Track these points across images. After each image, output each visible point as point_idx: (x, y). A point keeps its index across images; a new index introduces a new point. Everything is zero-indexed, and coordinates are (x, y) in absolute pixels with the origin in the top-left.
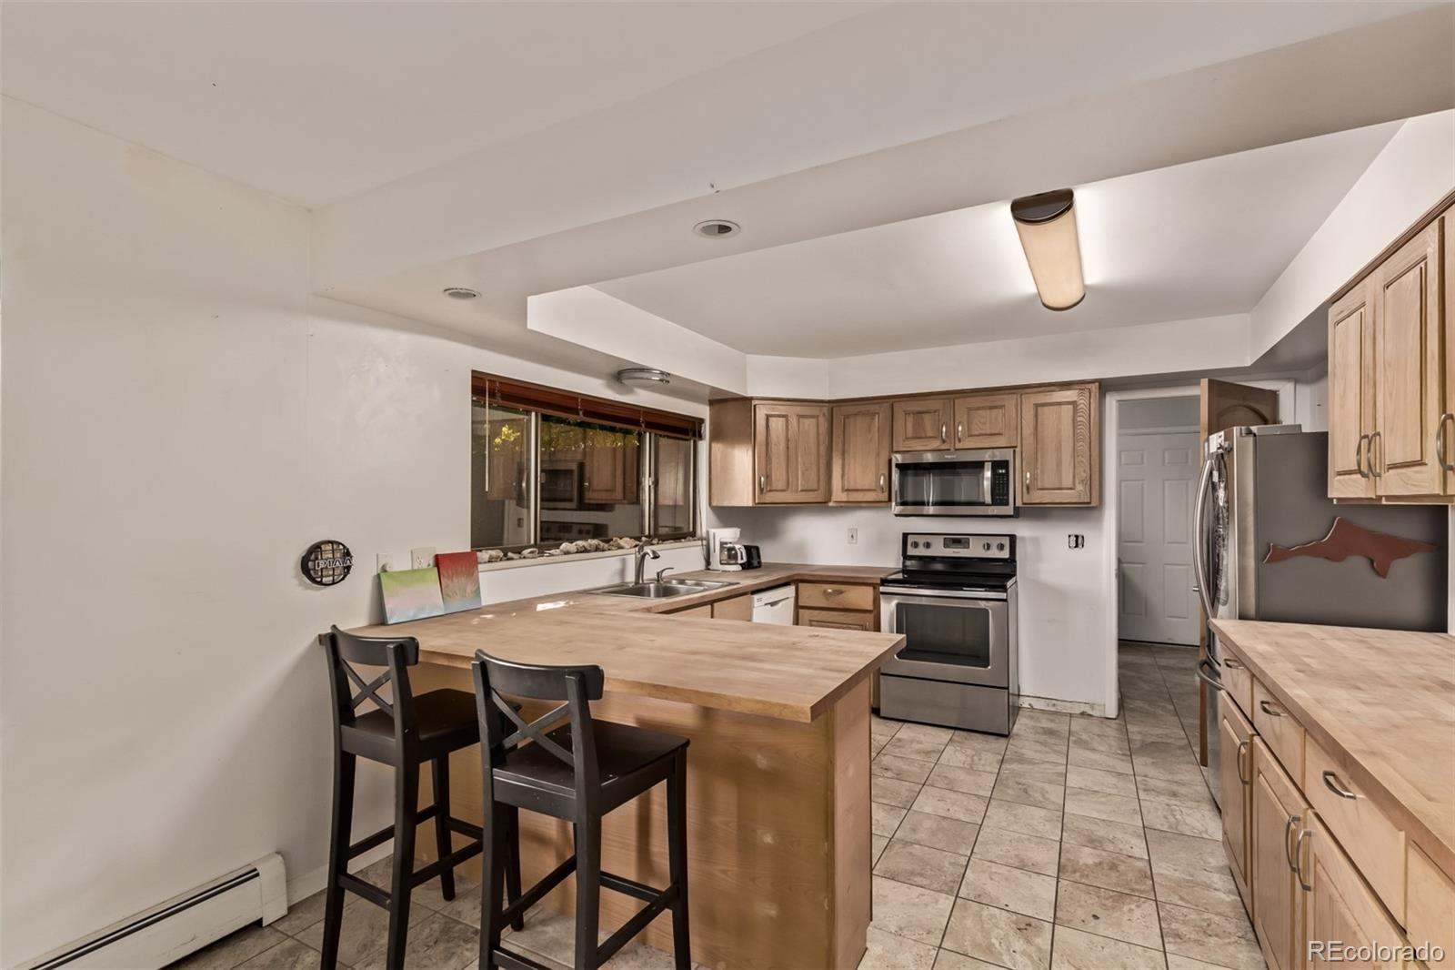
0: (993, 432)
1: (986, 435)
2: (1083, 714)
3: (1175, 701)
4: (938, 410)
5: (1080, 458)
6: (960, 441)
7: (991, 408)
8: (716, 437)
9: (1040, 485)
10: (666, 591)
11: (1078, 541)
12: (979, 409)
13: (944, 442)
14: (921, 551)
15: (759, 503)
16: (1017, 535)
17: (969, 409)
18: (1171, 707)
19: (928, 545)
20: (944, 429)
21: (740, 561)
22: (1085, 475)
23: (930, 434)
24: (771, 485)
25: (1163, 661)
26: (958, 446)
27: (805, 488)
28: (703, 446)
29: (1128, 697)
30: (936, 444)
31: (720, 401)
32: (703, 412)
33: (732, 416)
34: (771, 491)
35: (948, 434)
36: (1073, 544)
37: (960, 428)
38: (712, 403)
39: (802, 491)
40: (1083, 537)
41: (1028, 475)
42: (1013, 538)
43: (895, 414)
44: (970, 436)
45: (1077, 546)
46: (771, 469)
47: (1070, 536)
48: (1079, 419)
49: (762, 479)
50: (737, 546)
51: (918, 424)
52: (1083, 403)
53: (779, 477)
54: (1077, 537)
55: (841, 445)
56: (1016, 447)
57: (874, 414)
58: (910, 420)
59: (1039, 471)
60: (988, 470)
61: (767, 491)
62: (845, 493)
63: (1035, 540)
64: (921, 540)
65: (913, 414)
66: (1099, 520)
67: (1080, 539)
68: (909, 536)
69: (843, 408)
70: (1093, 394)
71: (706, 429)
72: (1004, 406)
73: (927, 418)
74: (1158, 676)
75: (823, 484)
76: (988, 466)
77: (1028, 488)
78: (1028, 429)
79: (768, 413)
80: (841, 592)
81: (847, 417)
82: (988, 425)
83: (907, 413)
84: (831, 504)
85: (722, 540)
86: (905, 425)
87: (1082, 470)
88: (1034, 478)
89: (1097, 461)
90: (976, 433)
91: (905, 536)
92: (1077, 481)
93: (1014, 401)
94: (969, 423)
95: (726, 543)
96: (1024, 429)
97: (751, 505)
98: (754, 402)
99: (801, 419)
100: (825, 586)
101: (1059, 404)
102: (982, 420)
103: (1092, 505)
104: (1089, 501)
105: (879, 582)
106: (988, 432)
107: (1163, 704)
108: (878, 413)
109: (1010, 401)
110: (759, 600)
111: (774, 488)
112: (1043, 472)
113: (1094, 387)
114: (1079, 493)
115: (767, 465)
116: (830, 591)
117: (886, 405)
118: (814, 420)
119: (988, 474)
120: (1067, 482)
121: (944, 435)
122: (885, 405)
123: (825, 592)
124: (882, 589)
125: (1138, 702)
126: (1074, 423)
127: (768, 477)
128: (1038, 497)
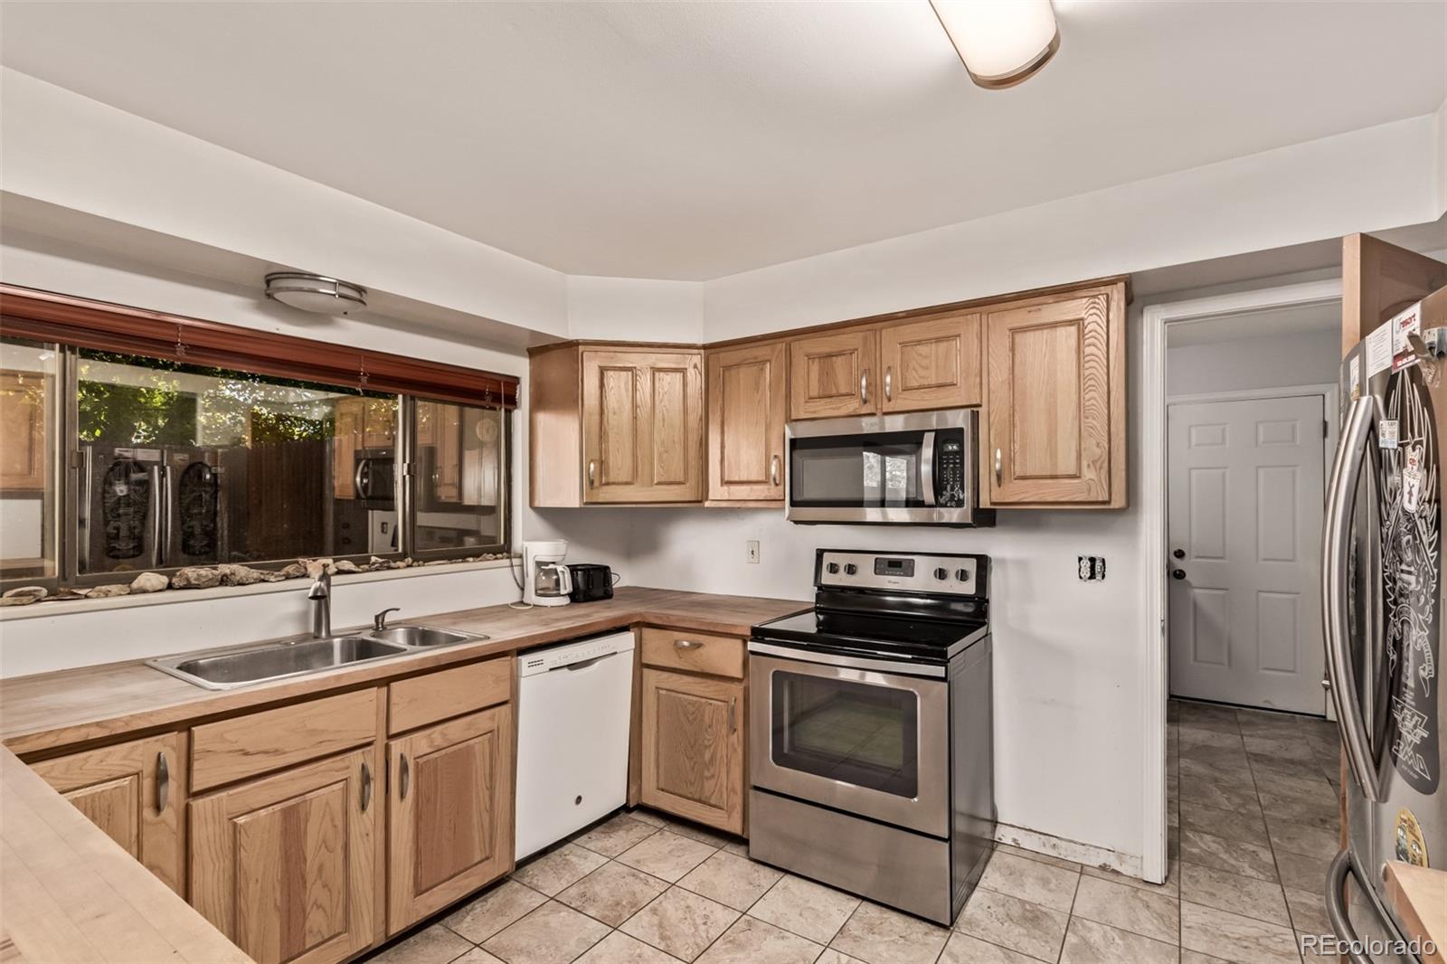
0: (941, 381)
1: (930, 387)
2: (1103, 868)
3: (1275, 840)
4: (857, 349)
5: (1090, 420)
6: (889, 400)
7: (938, 340)
8: (539, 403)
9: (1019, 472)
10: (362, 650)
11: (1095, 569)
12: (919, 342)
13: (865, 402)
14: (842, 579)
15: (586, 503)
16: (989, 555)
17: (904, 344)
18: (1266, 856)
19: (851, 570)
20: (864, 383)
21: (563, 592)
22: (1098, 451)
23: (843, 390)
24: (607, 475)
25: (1256, 744)
26: (887, 407)
27: (663, 480)
28: (520, 417)
29: (1192, 827)
30: (852, 406)
31: (540, 349)
32: (518, 366)
33: (555, 370)
34: (608, 484)
35: (871, 388)
36: (1086, 572)
37: (888, 379)
38: (533, 353)
39: (657, 484)
40: (1103, 561)
41: (999, 455)
42: (983, 562)
43: (794, 360)
44: (906, 389)
45: (1092, 576)
46: (607, 451)
47: (1080, 559)
48: (1088, 350)
49: (592, 466)
50: (560, 569)
51: (827, 375)
52: (1094, 322)
53: (620, 463)
54: (1092, 560)
55: (719, 413)
56: (980, 406)
57: (764, 362)
58: (815, 368)
59: (1017, 447)
60: (928, 446)
61: (602, 485)
62: (726, 488)
63: (1022, 564)
64: (844, 561)
65: (820, 358)
66: (1133, 532)
67: (1098, 565)
68: (825, 554)
69: (722, 355)
70: (1114, 305)
71: (524, 393)
72: (959, 336)
73: (839, 361)
74: (1246, 776)
75: (693, 473)
76: (929, 439)
77: (999, 477)
78: (999, 375)
79: (604, 364)
80: (699, 646)
81: (727, 368)
82: (933, 370)
83: (810, 357)
84: (707, 504)
85: (538, 559)
86: (807, 376)
87: (1094, 442)
88: (1009, 459)
89: (1122, 426)
90: (915, 384)
91: (820, 554)
92: (1084, 463)
93: (976, 326)
94: (905, 366)
95: (547, 564)
96: (992, 374)
97: (577, 506)
98: (581, 348)
99: (657, 374)
100: (677, 635)
101: (1054, 325)
102: (925, 362)
103: (1112, 506)
104: (1106, 499)
105: (748, 633)
106: (933, 382)
107: (1252, 848)
108: (769, 361)
109: (969, 326)
110: (531, 664)
111: (611, 480)
112: (1023, 447)
113: (1118, 294)
114: (1090, 486)
115: (601, 444)
116: (686, 643)
117: (781, 346)
118: (679, 376)
119: (928, 452)
120: (1067, 464)
121: (864, 391)
122: (779, 346)
123: (676, 643)
124: (752, 646)
125: (1208, 838)
126: (1079, 359)
127: (602, 464)
128: (1015, 492)
